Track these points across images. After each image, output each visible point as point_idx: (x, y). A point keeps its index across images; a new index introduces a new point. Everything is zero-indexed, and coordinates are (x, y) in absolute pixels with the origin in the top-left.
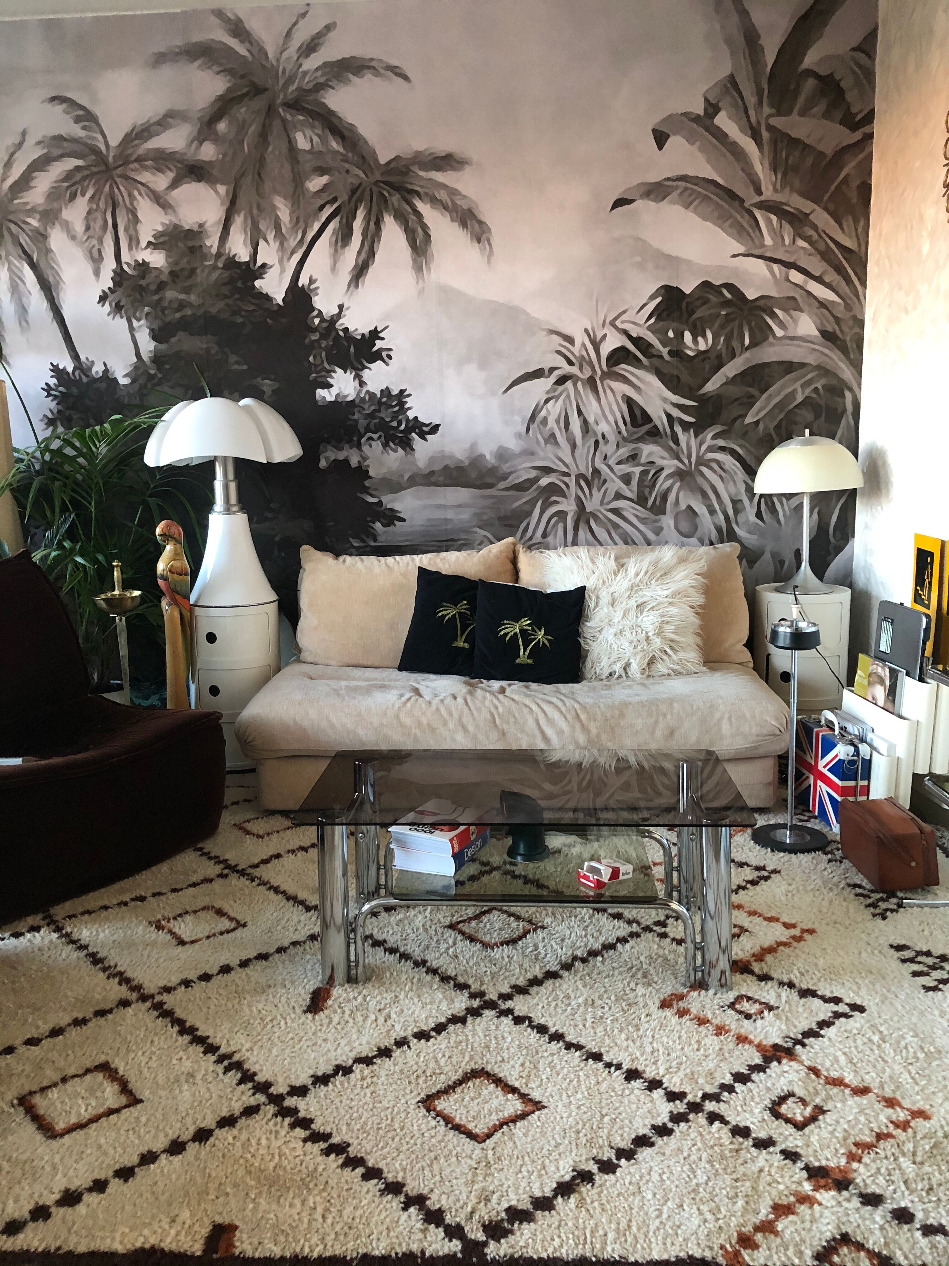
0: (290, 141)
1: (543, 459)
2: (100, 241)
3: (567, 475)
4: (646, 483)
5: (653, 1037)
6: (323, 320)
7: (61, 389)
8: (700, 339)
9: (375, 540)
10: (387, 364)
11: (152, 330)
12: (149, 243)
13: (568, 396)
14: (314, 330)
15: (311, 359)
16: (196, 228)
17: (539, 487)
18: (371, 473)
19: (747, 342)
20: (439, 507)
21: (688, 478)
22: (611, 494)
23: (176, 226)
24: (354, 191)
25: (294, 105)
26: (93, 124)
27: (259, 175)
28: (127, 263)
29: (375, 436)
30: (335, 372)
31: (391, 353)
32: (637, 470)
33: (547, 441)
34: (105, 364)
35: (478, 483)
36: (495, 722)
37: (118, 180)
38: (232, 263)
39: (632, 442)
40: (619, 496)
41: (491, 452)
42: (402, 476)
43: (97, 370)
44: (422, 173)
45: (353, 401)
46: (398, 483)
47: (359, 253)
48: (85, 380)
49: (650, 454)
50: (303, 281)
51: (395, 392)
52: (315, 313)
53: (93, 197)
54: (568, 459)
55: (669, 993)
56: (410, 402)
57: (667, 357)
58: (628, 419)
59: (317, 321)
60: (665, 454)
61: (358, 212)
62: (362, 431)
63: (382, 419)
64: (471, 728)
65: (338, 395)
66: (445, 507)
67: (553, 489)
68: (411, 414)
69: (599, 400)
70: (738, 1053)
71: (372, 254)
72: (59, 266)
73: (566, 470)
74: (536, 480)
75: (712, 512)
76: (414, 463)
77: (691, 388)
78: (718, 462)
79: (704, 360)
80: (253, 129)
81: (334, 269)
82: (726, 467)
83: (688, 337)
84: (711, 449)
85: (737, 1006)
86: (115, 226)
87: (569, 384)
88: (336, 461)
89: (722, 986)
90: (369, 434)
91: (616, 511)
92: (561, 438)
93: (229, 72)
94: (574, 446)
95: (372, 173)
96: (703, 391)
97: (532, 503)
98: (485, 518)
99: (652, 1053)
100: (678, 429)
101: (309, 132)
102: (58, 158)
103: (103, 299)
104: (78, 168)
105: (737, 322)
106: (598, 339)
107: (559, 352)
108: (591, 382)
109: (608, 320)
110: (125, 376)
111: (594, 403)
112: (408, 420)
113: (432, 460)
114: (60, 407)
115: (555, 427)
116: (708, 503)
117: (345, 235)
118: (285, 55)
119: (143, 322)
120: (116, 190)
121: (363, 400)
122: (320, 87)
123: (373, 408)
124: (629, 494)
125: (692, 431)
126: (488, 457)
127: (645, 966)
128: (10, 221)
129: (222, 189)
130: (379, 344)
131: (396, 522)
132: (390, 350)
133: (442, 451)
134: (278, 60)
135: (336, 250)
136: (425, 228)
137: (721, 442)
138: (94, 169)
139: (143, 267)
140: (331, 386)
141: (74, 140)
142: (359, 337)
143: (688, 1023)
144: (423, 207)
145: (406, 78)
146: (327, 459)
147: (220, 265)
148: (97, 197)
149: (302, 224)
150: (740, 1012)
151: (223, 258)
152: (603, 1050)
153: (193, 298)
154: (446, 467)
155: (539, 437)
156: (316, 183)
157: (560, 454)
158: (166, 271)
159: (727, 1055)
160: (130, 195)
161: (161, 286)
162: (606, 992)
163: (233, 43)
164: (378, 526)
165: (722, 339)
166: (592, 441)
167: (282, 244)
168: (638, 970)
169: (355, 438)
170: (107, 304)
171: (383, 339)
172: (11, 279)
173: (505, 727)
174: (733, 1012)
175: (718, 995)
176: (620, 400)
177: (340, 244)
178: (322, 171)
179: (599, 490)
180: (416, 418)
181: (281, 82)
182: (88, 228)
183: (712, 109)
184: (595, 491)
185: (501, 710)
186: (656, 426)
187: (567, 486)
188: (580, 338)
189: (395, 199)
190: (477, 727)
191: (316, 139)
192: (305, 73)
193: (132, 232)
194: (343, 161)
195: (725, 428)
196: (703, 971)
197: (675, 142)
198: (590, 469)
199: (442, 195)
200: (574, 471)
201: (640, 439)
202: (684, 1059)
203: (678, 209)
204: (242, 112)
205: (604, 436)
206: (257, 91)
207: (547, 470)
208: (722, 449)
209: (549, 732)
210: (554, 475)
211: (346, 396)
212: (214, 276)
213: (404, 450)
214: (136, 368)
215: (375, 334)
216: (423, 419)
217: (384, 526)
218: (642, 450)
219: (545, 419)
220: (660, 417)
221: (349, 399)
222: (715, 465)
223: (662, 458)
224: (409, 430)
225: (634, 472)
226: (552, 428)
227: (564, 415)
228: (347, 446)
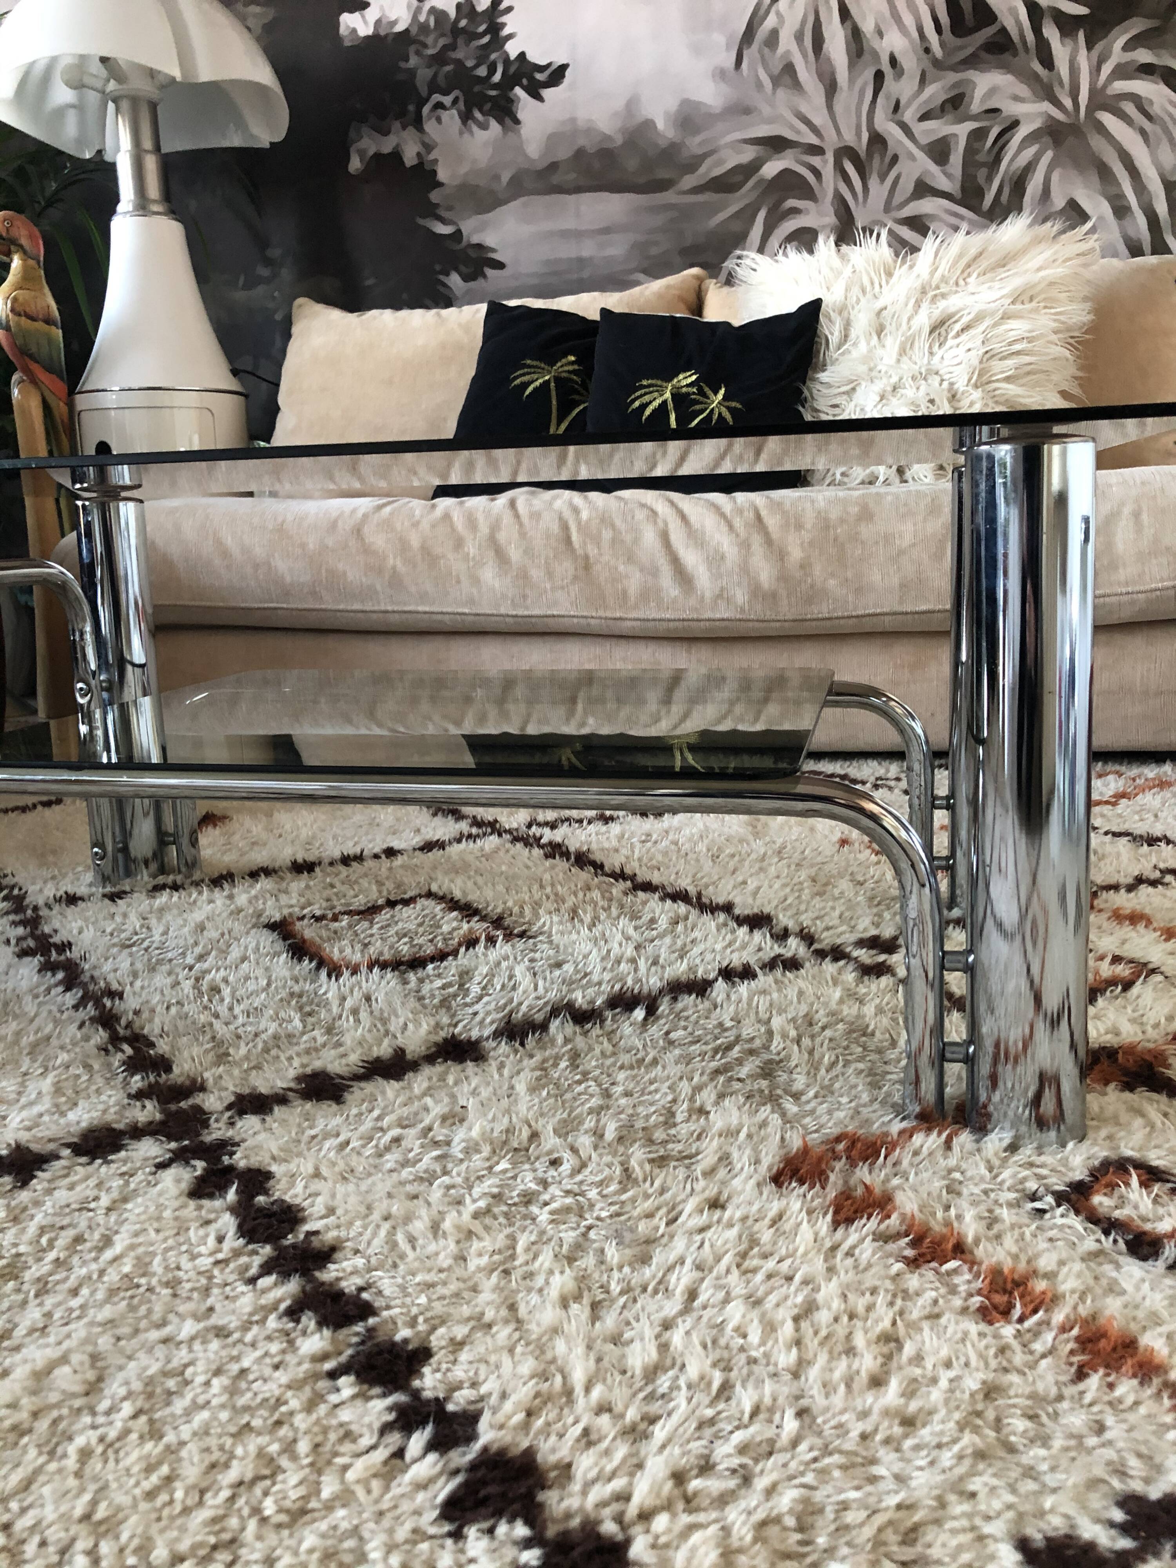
1: (770, 121)
3: (817, 150)
4: (981, 157)
5: (692, 1295)
17: (761, 180)
18: (441, 176)
20: (565, 234)
21: (1071, 140)
22: (907, 186)
29: (447, 100)
32: (962, 130)
33: (776, 81)
35: (642, 180)
36: (568, 540)
39: (955, 68)
40: (923, 189)
41: (666, 113)
42: (497, 178)
45: (407, 31)
46: (492, 192)
49: (992, 92)
54: (820, 118)
55: (831, 1130)
56: (511, 24)
58: (945, 19)
60: (1023, 90)
62: (424, 91)
63: (459, 63)
64: (515, 554)
65: (378, 23)
66: (578, 235)
67: (789, 183)
68: (512, 49)
70: (1077, 1420)
73: (814, 140)
74: (754, 167)
75: (1121, 211)
76: (520, 149)
78: (1138, 100)
82: (1156, 109)
84: (1121, 72)
85: (1100, 1201)
88: (378, 156)
89: (1041, 1123)
90: (437, 97)
92: (805, 74)
97: (747, 215)
98: (654, 251)
99: (652, 1373)
100: (1051, 32)
112: (507, 61)
113: (553, 139)
115: (794, 48)
116: (1113, 191)
121: (424, 28)
123: (442, 42)
124: (943, 183)
125: (1081, 35)
126: (660, 125)
127: (777, 1044)
131: (489, 272)
133: (573, 120)
137: (1145, 55)
140: (367, 5)
143: (867, 1251)
146: (362, 153)
150: (1109, 1226)
152: (437, 1340)
154: (580, 153)
155: (762, 74)
157: (804, 109)
159: (1019, 1424)
162: (597, 1111)
164: (454, 279)
166: (868, 75)
168: (751, 1052)
169: (411, 108)
173: (592, 551)
174: (1076, 1222)
175: (1026, 1152)
179: (883, 178)
180: (522, 55)
184: (873, 181)
185: (585, 515)
186: (1003, 30)
187: (818, 175)
190: (528, 551)
195: (1154, 23)
196: (969, 1061)
198: (865, 136)
200: (831, 142)
201: (971, 62)
202: (791, 1425)
205: (893, 61)
207: (777, 144)
208: (1147, 70)
209: (691, 558)
210: (789, 153)
211: (394, 23)
213: (500, 122)
216: (536, 57)
217: (466, 278)
218: (974, 85)
219: (774, 34)
220: (1013, 11)
221: (400, 28)
222: (1129, 108)
223: (1016, 98)
224: (510, 81)
225: (955, 135)
226: (788, 52)
227: (811, 19)
228: (397, 125)
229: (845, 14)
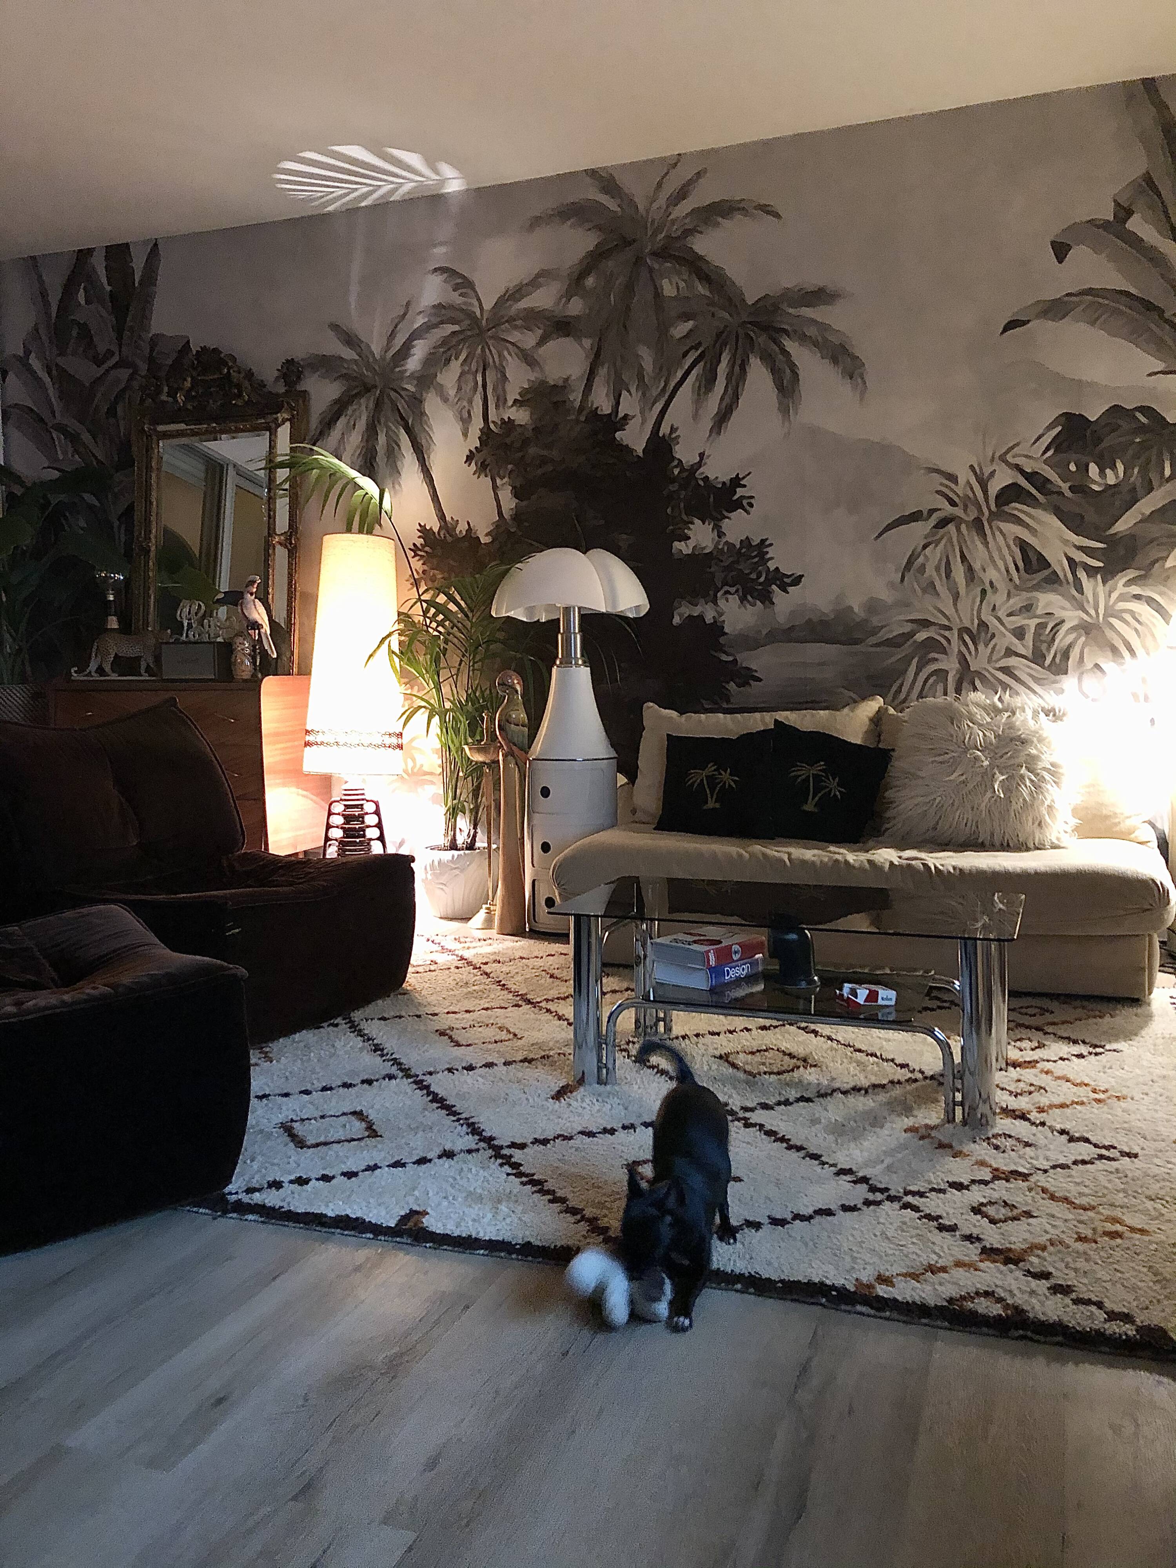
0: (656, 288)
1: (921, 611)
2: (470, 402)
3: (948, 629)
4: (1043, 638)
6: (683, 470)
7: (427, 549)
8: (1108, 471)
9: (728, 702)
10: (748, 513)
11: (514, 488)
12: (516, 401)
13: (950, 540)
14: (673, 480)
15: (669, 511)
16: (561, 383)
17: (915, 642)
18: (726, 630)
19: (1167, 472)
21: (1094, 632)
22: (1000, 651)
23: (543, 383)
24: (719, 335)
25: (662, 254)
26: (469, 291)
27: (625, 327)
28: (493, 422)
29: (733, 590)
30: (692, 523)
31: (752, 501)
32: (1033, 623)
33: (924, 591)
34: (468, 523)
35: (844, 638)
37: (490, 342)
38: (594, 414)
39: (1027, 590)
40: (1010, 652)
41: (860, 604)
42: (760, 632)
43: (462, 528)
44: (791, 310)
45: (711, 552)
46: (756, 640)
47: (722, 399)
48: (449, 539)
49: (1048, 604)
50: (664, 430)
51: (756, 541)
52: (676, 463)
53: (465, 360)
54: (950, 611)
56: (771, 552)
57: (1068, 494)
58: (1021, 564)
59: (676, 471)
60: (1067, 605)
61: (724, 355)
62: (719, 584)
63: (741, 571)
65: (695, 548)
67: (932, 645)
68: (772, 565)
69: (986, 544)
70: (969, 1171)
71: (736, 397)
72: (432, 430)
73: (947, 623)
74: (912, 634)
76: (773, 618)
77: (1097, 528)
78: (1132, 613)
79: (1113, 495)
80: (620, 281)
81: (696, 416)
82: (1143, 618)
83: (1093, 470)
84: (1122, 598)
85: (993, 1140)
86: (484, 386)
87: (951, 527)
88: (690, 617)
90: (726, 588)
91: (1006, 670)
92: (941, 586)
93: (599, 228)
94: (956, 597)
95: (738, 314)
96: (1112, 531)
100: (1082, 575)
101: (675, 279)
102: (436, 326)
103: (469, 459)
104: (454, 333)
105: (1154, 451)
106: (986, 475)
107: (938, 492)
108: (978, 525)
109: (997, 455)
110: (487, 535)
111: (980, 546)
112: (768, 571)
113: (794, 614)
114: (425, 567)
115: (934, 574)
116: (1120, 661)
117: (709, 380)
118: (655, 206)
119: (506, 480)
120: (487, 350)
121: (721, 551)
122: (688, 233)
123: (731, 559)
124: (1022, 650)
125: (1099, 577)
126: (856, 610)
128: (392, 389)
129: (587, 343)
130: (740, 492)
131: (752, 682)
132: (752, 497)
133: (805, 605)
134: (648, 211)
135: (699, 395)
136: (793, 367)
137: (1135, 590)
138: (469, 333)
139: (508, 425)
140: (689, 538)
141: (451, 307)
142: (720, 486)
143: (926, 1145)
144: (790, 345)
145: (777, 215)
146: (680, 615)
147: (583, 418)
148: (469, 360)
149: (665, 372)
151: (585, 413)
153: (555, 454)
154: (809, 622)
155: (916, 586)
156: (681, 329)
157: (941, 606)
158: (531, 428)
160: (500, 355)
161: (526, 442)
163: (604, 199)
164: (732, 686)
165: (1136, 470)
166: (977, 591)
167: (644, 394)
169: (711, 593)
170: (473, 464)
171: (745, 486)
172: (388, 445)
176: (1011, 543)
177: (703, 390)
178: (686, 317)
179: (986, 645)
180: (777, 568)
181: (650, 233)
182: (459, 389)
183: (1124, 212)
184: (981, 647)
186: (1055, 572)
187: (949, 641)
188: (964, 476)
189: (762, 340)
191: (682, 284)
192: (673, 222)
193: (500, 391)
194: (708, 305)
195: (1143, 572)
197: (1079, 253)
198: (976, 622)
199: (811, 331)
200: (956, 625)
201: (1037, 587)
203: (1083, 326)
204: (610, 264)
205: (992, 584)
206: (627, 243)
207: (925, 624)
208: (1138, 597)
210: (932, 628)
211: (704, 548)
212: (578, 428)
213: (763, 603)
214: (497, 525)
215: (736, 482)
216: (784, 570)
217: (739, 686)
218: (1038, 600)
219: (923, 566)
220: (1060, 562)
221: (707, 551)
222: (1128, 617)
223: (1063, 608)
224: (769, 582)
225: (1028, 625)
226: (931, 576)
227: (944, 560)
228: (702, 601)
229: (963, 558)
